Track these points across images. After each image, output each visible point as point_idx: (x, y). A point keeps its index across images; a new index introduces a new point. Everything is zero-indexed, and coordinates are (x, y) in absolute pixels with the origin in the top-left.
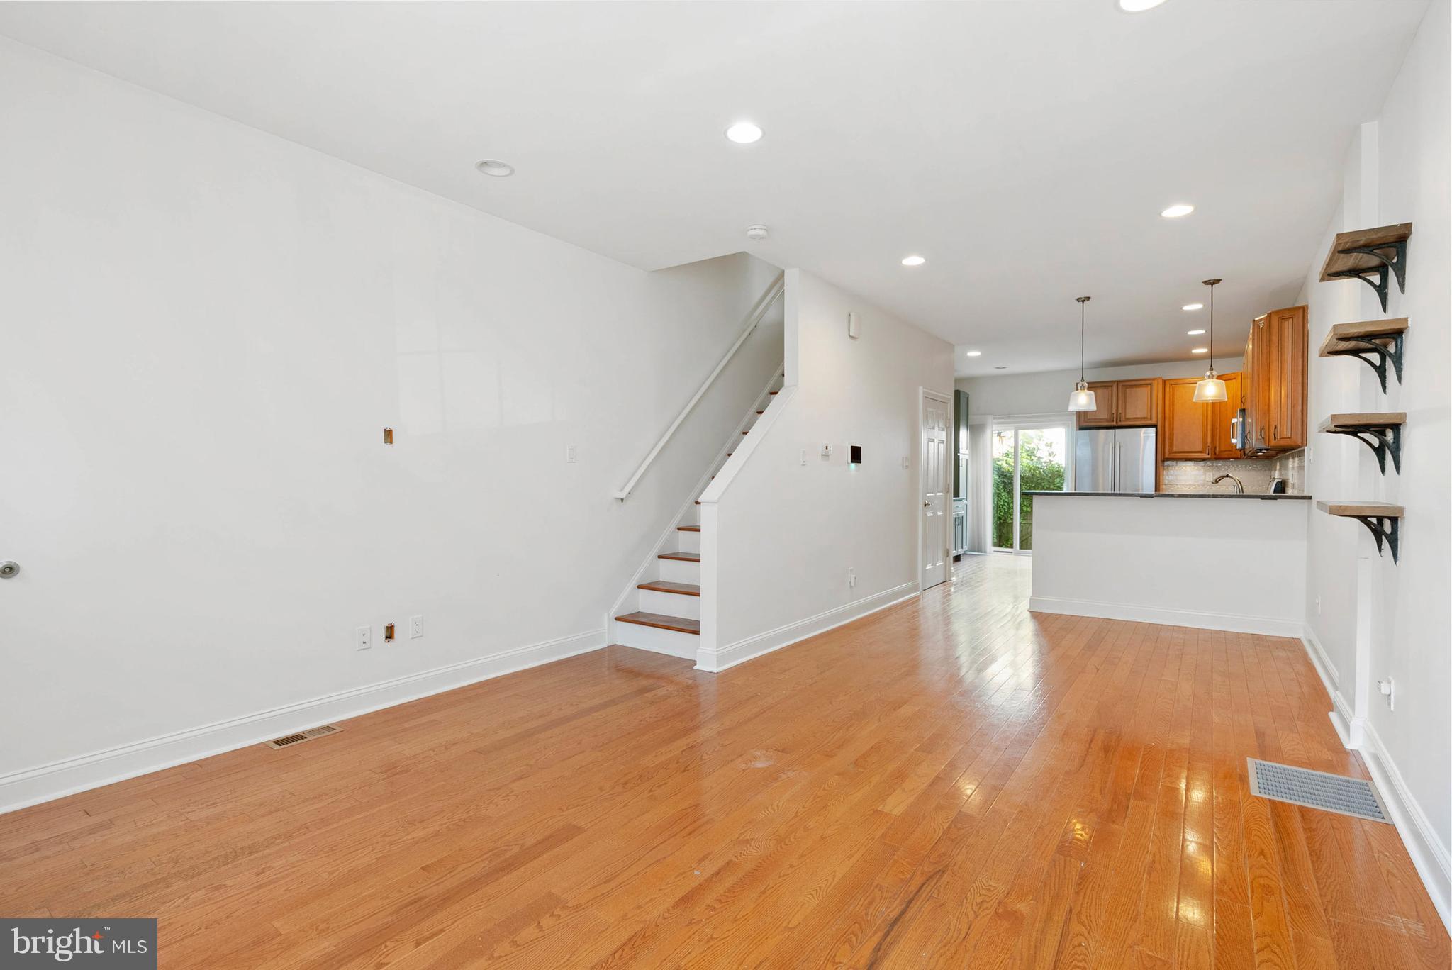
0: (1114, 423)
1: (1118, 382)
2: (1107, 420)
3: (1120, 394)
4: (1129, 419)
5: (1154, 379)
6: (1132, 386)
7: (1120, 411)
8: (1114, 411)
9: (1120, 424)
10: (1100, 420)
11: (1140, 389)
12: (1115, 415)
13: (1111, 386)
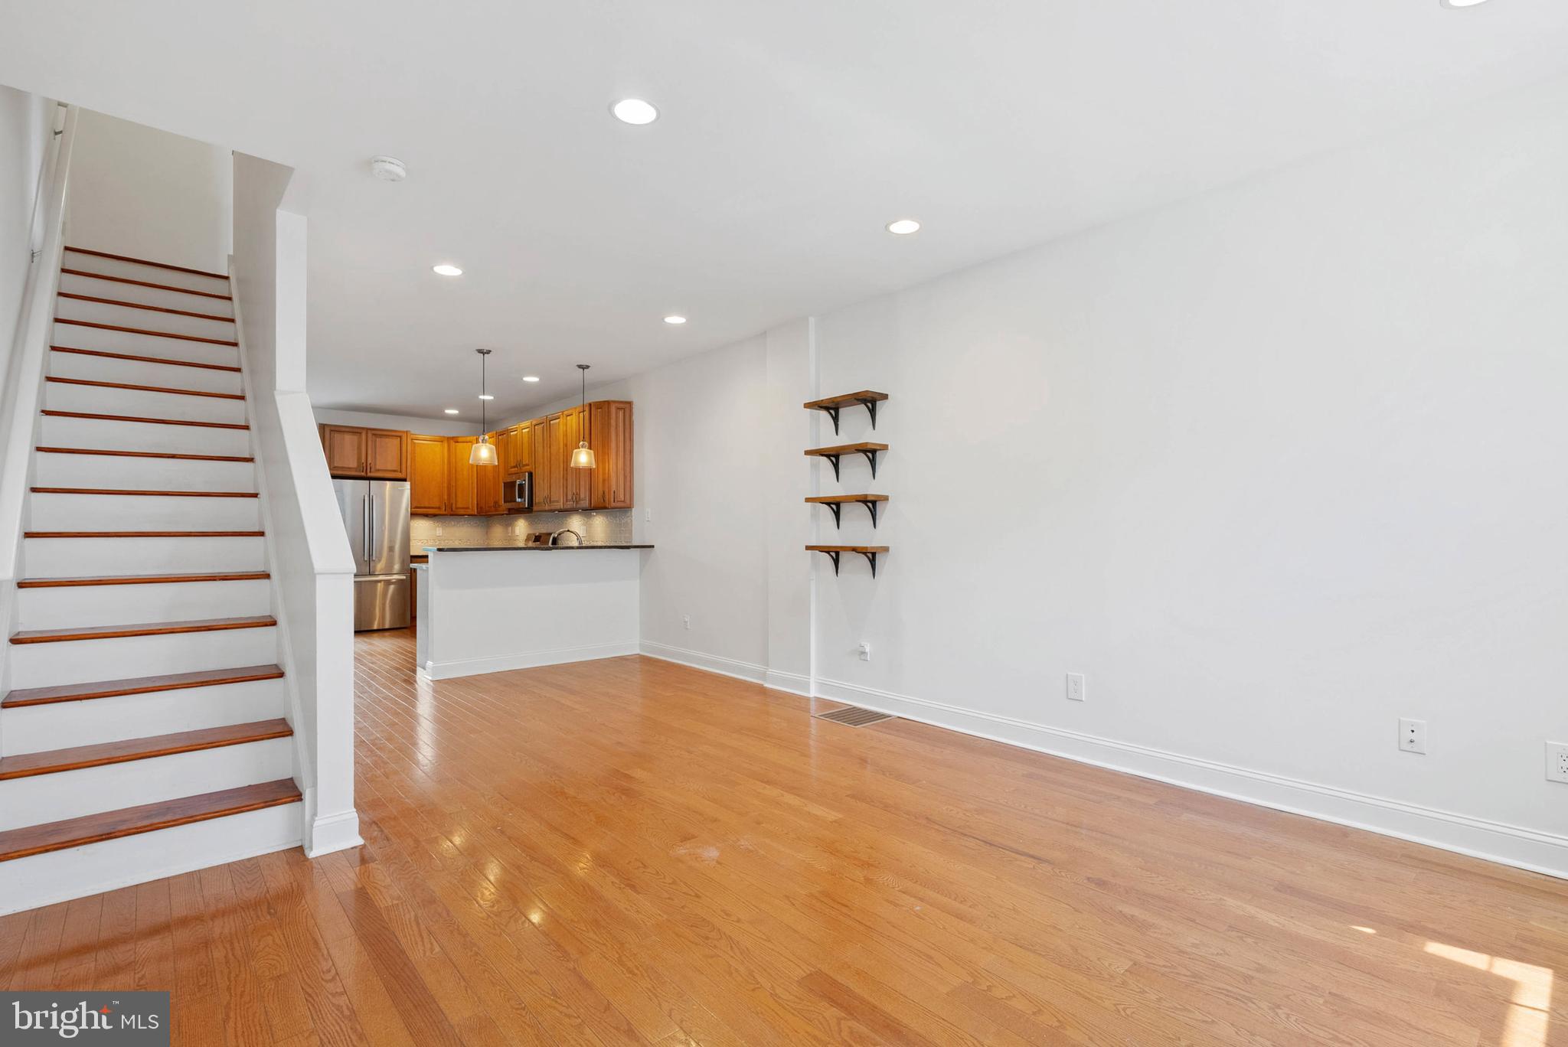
0: (363, 474)
1: (368, 430)
2: (356, 469)
3: (370, 443)
4: (379, 470)
5: (403, 432)
6: (381, 436)
7: (369, 461)
8: (363, 461)
9: (369, 474)
10: (350, 469)
11: (390, 440)
12: (364, 465)
13: (360, 433)
